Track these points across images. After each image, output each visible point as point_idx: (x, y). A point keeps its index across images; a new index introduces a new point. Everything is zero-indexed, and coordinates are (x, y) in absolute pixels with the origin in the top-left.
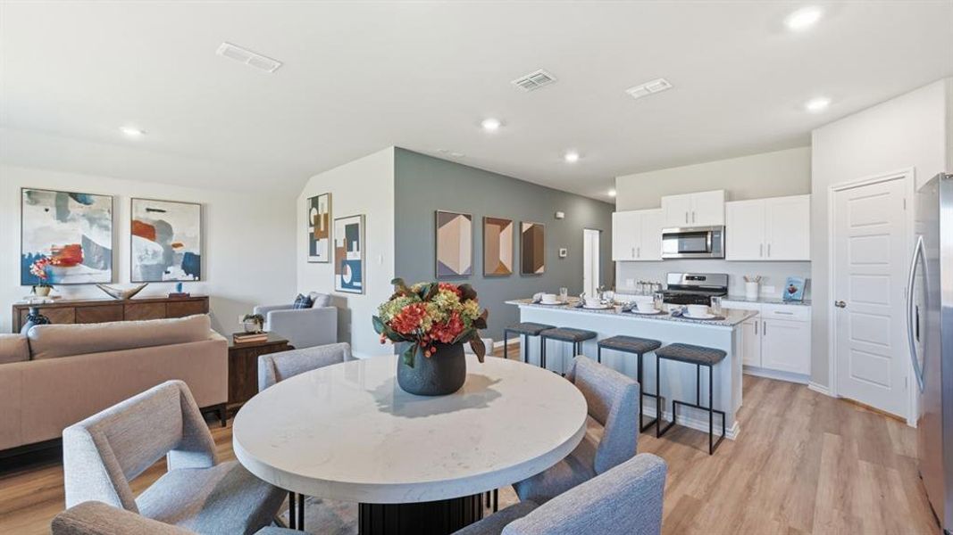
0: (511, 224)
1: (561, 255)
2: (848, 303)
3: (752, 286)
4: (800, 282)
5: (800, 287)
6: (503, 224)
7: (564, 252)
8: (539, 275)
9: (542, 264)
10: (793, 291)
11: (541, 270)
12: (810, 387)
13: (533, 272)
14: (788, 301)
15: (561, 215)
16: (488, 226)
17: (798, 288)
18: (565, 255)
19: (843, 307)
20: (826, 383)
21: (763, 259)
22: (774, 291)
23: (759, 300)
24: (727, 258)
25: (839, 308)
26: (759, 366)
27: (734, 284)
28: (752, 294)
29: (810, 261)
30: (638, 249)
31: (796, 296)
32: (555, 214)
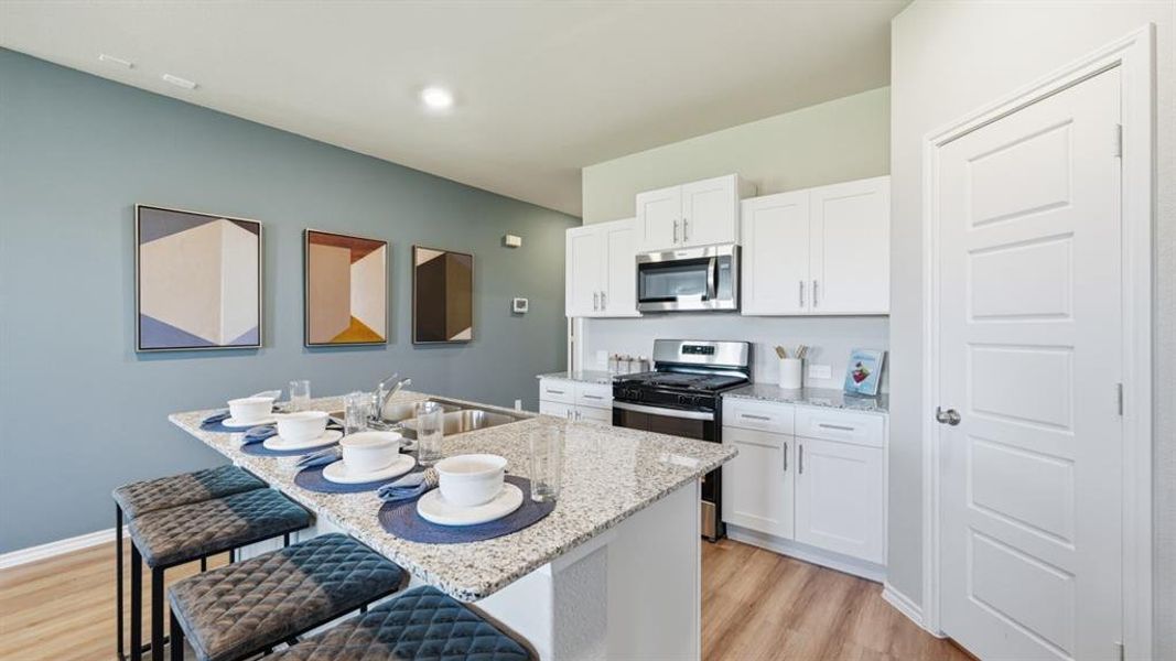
0: (384, 247)
1: (516, 309)
2: (965, 414)
3: (790, 366)
4: (873, 359)
5: (872, 369)
6: (361, 247)
7: (521, 304)
8: (463, 343)
9: (469, 324)
10: (860, 377)
11: (465, 335)
12: (886, 595)
13: (445, 339)
14: (853, 397)
15: (513, 240)
16: (316, 250)
17: (870, 371)
18: (525, 310)
19: (954, 422)
20: (918, 598)
21: (804, 311)
22: (830, 376)
23: (803, 394)
24: (743, 312)
25: (947, 426)
26: (791, 538)
27: (764, 363)
28: (789, 383)
29: (887, 316)
30: (603, 295)
31: (868, 386)
32: (504, 239)
